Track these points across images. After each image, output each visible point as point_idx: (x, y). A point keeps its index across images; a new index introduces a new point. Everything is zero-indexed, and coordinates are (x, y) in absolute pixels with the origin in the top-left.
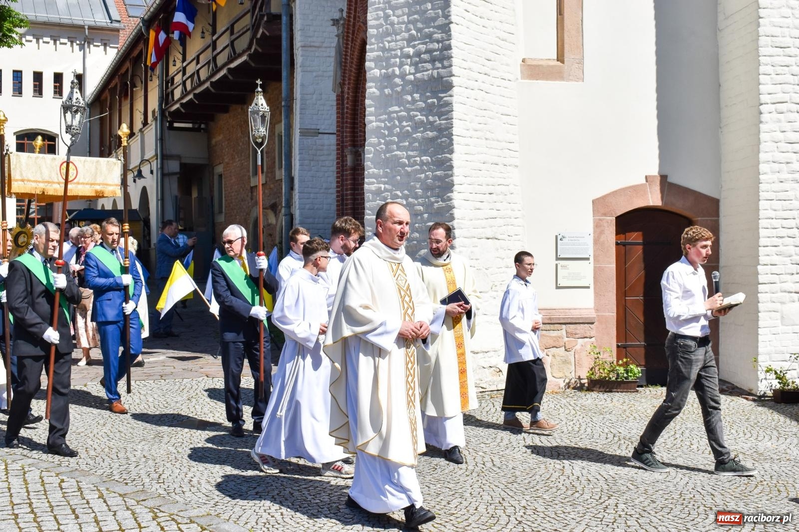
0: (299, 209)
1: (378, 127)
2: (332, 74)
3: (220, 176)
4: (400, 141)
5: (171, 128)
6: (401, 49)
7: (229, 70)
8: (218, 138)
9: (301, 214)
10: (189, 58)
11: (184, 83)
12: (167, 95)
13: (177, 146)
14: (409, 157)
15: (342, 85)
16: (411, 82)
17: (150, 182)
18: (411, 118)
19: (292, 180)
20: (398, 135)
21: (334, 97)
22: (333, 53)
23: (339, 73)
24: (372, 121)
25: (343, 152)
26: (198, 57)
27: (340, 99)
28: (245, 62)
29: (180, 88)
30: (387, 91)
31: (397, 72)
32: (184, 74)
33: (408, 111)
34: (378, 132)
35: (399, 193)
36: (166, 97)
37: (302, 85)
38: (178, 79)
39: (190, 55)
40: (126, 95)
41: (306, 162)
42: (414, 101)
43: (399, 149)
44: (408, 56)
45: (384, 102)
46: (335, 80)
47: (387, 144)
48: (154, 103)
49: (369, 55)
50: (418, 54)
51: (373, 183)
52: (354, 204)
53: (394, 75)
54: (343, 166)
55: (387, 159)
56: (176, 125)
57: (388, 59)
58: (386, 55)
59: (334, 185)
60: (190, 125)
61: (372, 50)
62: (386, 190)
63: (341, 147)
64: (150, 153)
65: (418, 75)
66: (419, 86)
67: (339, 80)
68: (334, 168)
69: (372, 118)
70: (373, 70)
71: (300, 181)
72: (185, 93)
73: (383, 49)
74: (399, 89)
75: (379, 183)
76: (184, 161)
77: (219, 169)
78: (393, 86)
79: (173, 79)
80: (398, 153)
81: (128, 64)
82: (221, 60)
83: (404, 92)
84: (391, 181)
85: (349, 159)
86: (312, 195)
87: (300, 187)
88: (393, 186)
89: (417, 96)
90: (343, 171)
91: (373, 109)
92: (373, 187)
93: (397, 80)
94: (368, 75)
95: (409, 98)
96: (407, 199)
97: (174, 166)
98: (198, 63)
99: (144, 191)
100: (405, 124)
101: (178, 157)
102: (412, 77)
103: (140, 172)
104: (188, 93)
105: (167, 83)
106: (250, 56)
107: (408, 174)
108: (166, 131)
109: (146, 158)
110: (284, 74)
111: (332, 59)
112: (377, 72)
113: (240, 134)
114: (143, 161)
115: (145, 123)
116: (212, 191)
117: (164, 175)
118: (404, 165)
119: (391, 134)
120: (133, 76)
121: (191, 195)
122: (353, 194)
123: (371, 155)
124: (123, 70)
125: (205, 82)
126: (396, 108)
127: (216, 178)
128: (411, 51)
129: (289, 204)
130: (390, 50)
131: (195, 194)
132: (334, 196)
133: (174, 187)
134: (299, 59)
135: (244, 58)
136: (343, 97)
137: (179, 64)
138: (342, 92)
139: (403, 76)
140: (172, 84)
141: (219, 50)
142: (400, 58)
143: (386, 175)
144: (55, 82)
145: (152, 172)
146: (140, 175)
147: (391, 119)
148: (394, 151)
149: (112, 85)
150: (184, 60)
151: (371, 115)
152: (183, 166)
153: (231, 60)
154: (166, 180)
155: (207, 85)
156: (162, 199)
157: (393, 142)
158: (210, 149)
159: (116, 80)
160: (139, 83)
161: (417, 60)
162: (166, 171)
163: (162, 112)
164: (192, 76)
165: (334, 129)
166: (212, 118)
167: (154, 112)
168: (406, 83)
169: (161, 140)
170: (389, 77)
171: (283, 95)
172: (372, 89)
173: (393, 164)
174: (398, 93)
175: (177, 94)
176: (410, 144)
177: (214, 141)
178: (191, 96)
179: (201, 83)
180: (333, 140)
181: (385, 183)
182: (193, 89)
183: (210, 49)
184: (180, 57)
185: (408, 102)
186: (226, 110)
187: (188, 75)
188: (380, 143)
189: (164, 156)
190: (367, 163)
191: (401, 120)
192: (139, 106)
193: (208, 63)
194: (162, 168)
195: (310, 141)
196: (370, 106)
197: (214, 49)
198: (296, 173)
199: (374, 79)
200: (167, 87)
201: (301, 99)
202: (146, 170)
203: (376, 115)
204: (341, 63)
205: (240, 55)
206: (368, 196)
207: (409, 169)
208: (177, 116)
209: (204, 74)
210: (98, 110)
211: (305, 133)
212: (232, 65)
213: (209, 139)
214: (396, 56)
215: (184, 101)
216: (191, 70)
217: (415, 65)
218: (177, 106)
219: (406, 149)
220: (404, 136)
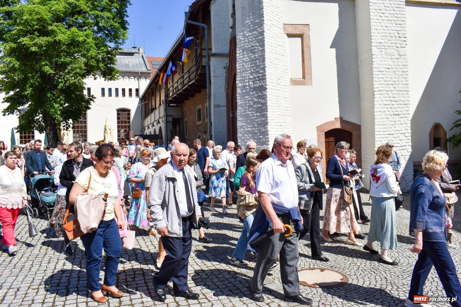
1: (241, 104)
2: (224, 85)
3: (186, 122)
4: (249, 108)
5: (169, 106)
6: (249, 76)
7: (189, 85)
8: (185, 109)
9: (215, 134)
10: (175, 82)
11: (173, 90)
12: (167, 95)
13: (171, 112)
14: (252, 114)
15: (228, 89)
16: (252, 88)
17: (162, 125)
18: (252, 100)
19: (211, 123)
20: (248, 106)
21: (225, 93)
22: (224, 78)
23: (227, 85)
24: (239, 102)
25: (229, 112)
26: (178, 81)
28: (194, 82)
29: (172, 92)
30: (244, 91)
31: (247, 85)
32: (173, 87)
33: (252, 98)
35: (249, 126)
36: (167, 96)
37: (214, 90)
38: (171, 89)
39: (175, 81)
40: (153, 95)
41: (216, 116)
42: (253, 94)
43: (249, 111)
44: (251, 79)
45: (243, 95)
46: (225, 87)
47: (245, 109)
48: (163, 97)
49: (237, 79)
50: (254, 78)
51: (240, 123)
54: (229, 117)
55: (245, 114)
56: (170, 105)
57: (244, 80)
58: (243, 79)
59: (226, 124)
60: (175, 105)
61: (238, 77)
62: (245, 125)
64: (162, 115)
65: (255, 85)
66: (255, 89)
67: (227, 88)
68: (226, 118)
69: (239, 101)
70: (239, 84)
71: (214, 123)
72: (173, 94)
73: (242, 77)
74: (248, 90)
75: (242, 123)
76: (174, 117)
77: (186, 120)
78: (246, 89)
79: (169, 89)
81: (154, 85)
82: (186, 82)
83: (250, 91)
84: (246, 122)
85: (231, 115)
86: (218, 128)
87: (214, 125)
88: (247, 124)
89: (254, 92)
90: (229, 119)
91: (239, 98)
92: (240, 125)
93: (247, 87)
94: (237, 86)
95: (252, 93)
96: (252, 128)
97: (170, 119)
98: (178, 83)
99: (160, 128)
100: (250, 102)
101: (172, 116)
102: (252, 86)
103: (159, 121)
104: (174, 94)
105: (167, 90)
106: (195, 80)
107: (252, 120)
108: (167, 107)
109: (161, 116)
110: (208, 86)
111: (224, 81)
112: (240, 85)
113: (192, 107)
114: (160, 118)
115: (160, 105)
116: (183, 127)
117: (167, 122)
118: (251, 117)
119: (246, 106)
120: (155, 88)
121: (176, 129)
122: (233, 127)
123: (239, 114)
124: (152, 87)
125: (180, 90)
126: (247, 97)
127: (185, 122)
128: (252, 77)
129: (210, 131)
130: (245, 77)
131: (178, 129)
132: (226, 128)
133: (170, 126)
134: (212, 81)
135: (194, 81)
136: (228, 93)
137: (171, 84)
138: (228, 92)
139: (249, 86)
140: (169, 91)
141: (185, 79)
142: (248, 79)
143: (244, 120)
144: (129, 91)
145: (163, 121)
146: (159, 122)
147: (245, 101)
148: (247, 112)
149: (148, 92)
150: (173, 82)
151: (238, 99)
152: (173, 119)
153: (189, 82)
154: (168, 124)
155: (181, 91)
156: (166, 130)
157: (246, 109)
158: (182, 113)
159: (150, 90)
160: (157, 91)
161: (254, 80)
163: (166, 100)
164: (176, 88)
165: (225, 104)
166: (183, 102)
167: (163, 100)
169: (166, 110)
170: (244, 87)
171: (207, 93)
172: (239, 91)
173: (247, 116)
174: (248, 92)
175: (171, 94)
176: (253, 109)
177: (184, 110)
178: (175, 95)
179: (179, 90)
180: (225, 108)
181: (244, 123)
182: (176, 92)
183: (182, 78)
184: (171, 81)
185: (251, 95)
186: (187, 99)
187: (174, 88)
188: (242, 109)
189: (167, 116)
190: (238, 116)
191: (249, 101)
192: (158, 99)
193: (181, 83)
194: (166, 120)
195: (217, 109)
196: (238, 97)
197: (183, 78)
198: (212, 120)
199: (239, 87)
200: (167, 92)
201: (214, 95)
202: (161, 121)
203: (240, 99)
204: (227, 81)
205: (192, 80)
206: (238, 128)
207: (252, 118)
208: (171, 102)
209: (180, 87)
210: (144, 101)
211: (215, 106)
212: (190, 84)
213: (182, 109)
214: (247, 79)
215: (173, 97)
216: (175, 86)
217: (253, 82)
218: (171, 98)
219: (251, 111)
220: (250, 106)
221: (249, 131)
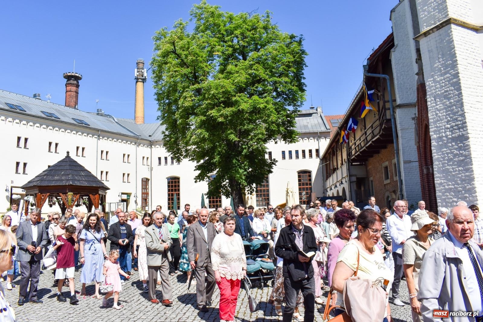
0: (406, 192)
1: (438, 158)
2: (414, 138)
3: (372, 181)
4: (448, 162)
5: (352, 165)
6: (444, 126)
7: (373, 142)
8: (370, 167)
9: (407, 194)
10: (357, 139)
11: (355, 148)
12: (350, 153)
13: (355, 171)
14: (453, 169)
15: (419, 142)
16: (450, 138)
17: (346, 185)
18: (452, 153)
19: (401, 181)
20: (447, 160)
21: (416, 147)
22: (414, 130)
23: (417, 138)
24: (435, 156)
25: (422, 168)
26: (360, 138)
27: (419, 148)
28: (378, 138)
29: (354, 150)
30: (440, 143)
31: (444, 135)
32: (355, 145)
33: (450, 150)
34: (438, 159)
35: (450, 183)
36: (349, 154)
37: (402, 144)
38: (353, 147)
40: (334, 155)
41: (407, 173)
42: (453, 146)
43: (448, 165)
44: (448, 128)
45: (440, 148)
46: (416, 141)
47: (443, 164)
48: (345, 156)
49: (431, 130)
50: (452, 127)
51: (438, 180)
52: (429, 188)
53: (443, 136)
54: (422, 174)
55: (444, 170)
56: (353, 164)
57: (439, 131)
58: (438, 129)
59: (420, 181)
60: (359, 163)
61: (432, 128)
62: (444, 183)
63: (421, 167)
64: (345, 175)
65: (453, 135)
66: (453, 139)
67: (417, 140)
68: (419, 175)
69: (435, 154)
70: (433, 136)
71: (405, 181)
72: (356, 152)
73: (437, 127)
74: (445, 142)
75: (441, 180)
76: (358, 177)
77: (371, 179)
78: (443, 141)
79: (351, 147)
80: (448, 167)
81: (334, 144)
82: (369, 138)
83: (448, 142)
84: (446, 178)
85: (425, 171)
86: (411, 186)
87: (405, 183)
88: (447, 181)
89: (454, 144)
90: (423, 176)
91: (435, 151)
92: (439, 182)
93: (444, 138)
94: (432, 138)
95: (450, 145)
96: (454, 186)
97: (354, 179)
98: (360, 140)
99: (344, 189)
100: (449, 155)
101: (355, 175)
102: (450, 136)
103: (342, 182)
104: (357, 152)
106: (380, 136)
107: (453, 175)
108: (350, 166)
109: (344, 176)
110: (395, 141)
111: (414, 133)
112: (435, 136)
113: (378, 165)
114: (342, 178)
115: (342, 164)
116: (369, 186)
117: (351, 182)
118: (451, 172)
119: (444, 160)
120: (336, 147)
121: (361, 189)
122: (428, 185)
123: (436, 169)
124: (333, 146)
125: (363, 147)
126: (445, 149)
127: (370, 182)
128: (449, 126)
129: (401, 190)
130: (440, 127)
131: (362, 189)
132: (420, 186)
133: (354, 187)
134: (400, 135)
135: (378, 136)
136: (420, 147)
137: (353, 142)
138: (419, 145)
139: (446, 136)
140: (351, 149)
141: (368, 135)
142: (444, 129)
143: (444, 176)
144: (310, 152)
145: (346, 182)
146: (342, 183)
147: (443, 154)
148: (446, 166)
149: (329, 152)
150: (355, 140)
151: (434, 153)
152: (357, 178)
153: (372, 138)
154: (352, 184)
155: (365, 148)
156: (351, 191)
157: (446, 163)
158: (367, 171)
159: (331, 150)
160: (338, 150)
161: (452, 129)
162: (351, 181)
163: (348, 159)
164: (358, 146)
165: (417, 159)
166: (367, 160)
167: (345, 160)
168: (448, 139)
169: (349, 170)
170: (440, 138)
171: (395, 149)
172: (434, 143)
173: (446, 172)
174: (445, 143)
175: (353, 152)
176: (453, 163)
177: (368, 168)
178: (358, 153)
179: (362, 148)
180: (417, 164)
181: (443, 180)
182: (359, 150)
183: (364, 135)
184: (353, 139)
185: (450, 146)
186: (372, 156)
187: (357, 145)
188: (440, 164)
189: (350, 175)
190: (435, 172)
191: (447, 154)
192: (339, 158)
193: (364, 140)
194: (350, 180)
195: (407, 165)
196: (434, 150)
197: (366, 134)
198: (403, 178)
199: (434, 139)
200: (349, 150)
201: (403, 150)
202: (344, 181)
203: (437, 153)
204: (417, 134)
205: (376, 136)
206: (437, 185)
207: (454, 173)
208: (354, 160)
209: (362, 144)
210: (325, 161)
211: (405, 162)
212: (373, 140)
213: (366, 168)
214: (442, 129)
215: (356, 155)
216: (357, 143)
217: (451, 131)
218: (354, 157)
219: (450, 165)
220: (450, 160)
221: (451, 189)
